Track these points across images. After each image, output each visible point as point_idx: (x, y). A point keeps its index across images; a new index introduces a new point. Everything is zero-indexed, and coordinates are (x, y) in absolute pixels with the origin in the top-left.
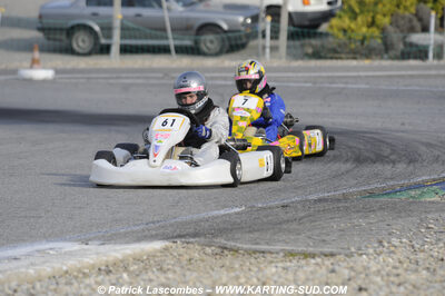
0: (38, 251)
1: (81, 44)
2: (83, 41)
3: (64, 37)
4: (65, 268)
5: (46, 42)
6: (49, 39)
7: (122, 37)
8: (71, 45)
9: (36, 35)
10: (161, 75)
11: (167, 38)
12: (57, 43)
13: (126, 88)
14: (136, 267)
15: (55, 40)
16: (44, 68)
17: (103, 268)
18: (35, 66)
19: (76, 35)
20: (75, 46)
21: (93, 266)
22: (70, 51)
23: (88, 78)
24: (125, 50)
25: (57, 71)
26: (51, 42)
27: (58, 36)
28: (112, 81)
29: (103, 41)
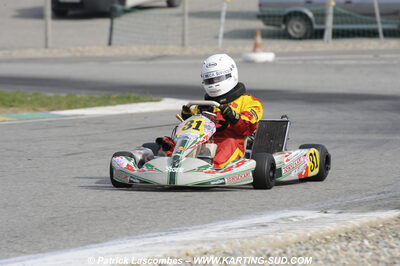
0: (282, 219)
1: (295, 29)
2: (298, 27)
4: (309, 235)
6: (268, 24)
8: (286, 30)
9: (259, 25)
10: (371, 56)
11: (376, 22)
13: (339, 68)
14: (373, 234)
16: (265, 51)
17: (343, 235)
18: (258, 49)
20: (291, 32)
21: (334, 233)
22: (286, 36)
23: (305, 60)
24: (337, 34)
25: (277, 55)
26: (271, 28)
28: (326, 62)
29: (316, 26)
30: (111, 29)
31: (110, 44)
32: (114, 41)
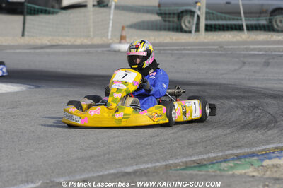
1: (187, 24)
3: (176, 19)
5: (163, 23)
6: (165, 21)
7: (206, 19)
8: (180, 25)
9: (156, 18)
11: (241, 20)
12: (171, 24)
15: (169, 21)
19: (184, 17)
20: (183, 25)
22: (179, 29)
26: (167, 23)
27: (171, 19)
30: (24, 23)
31: (23, 35)
32: (26, 33)
